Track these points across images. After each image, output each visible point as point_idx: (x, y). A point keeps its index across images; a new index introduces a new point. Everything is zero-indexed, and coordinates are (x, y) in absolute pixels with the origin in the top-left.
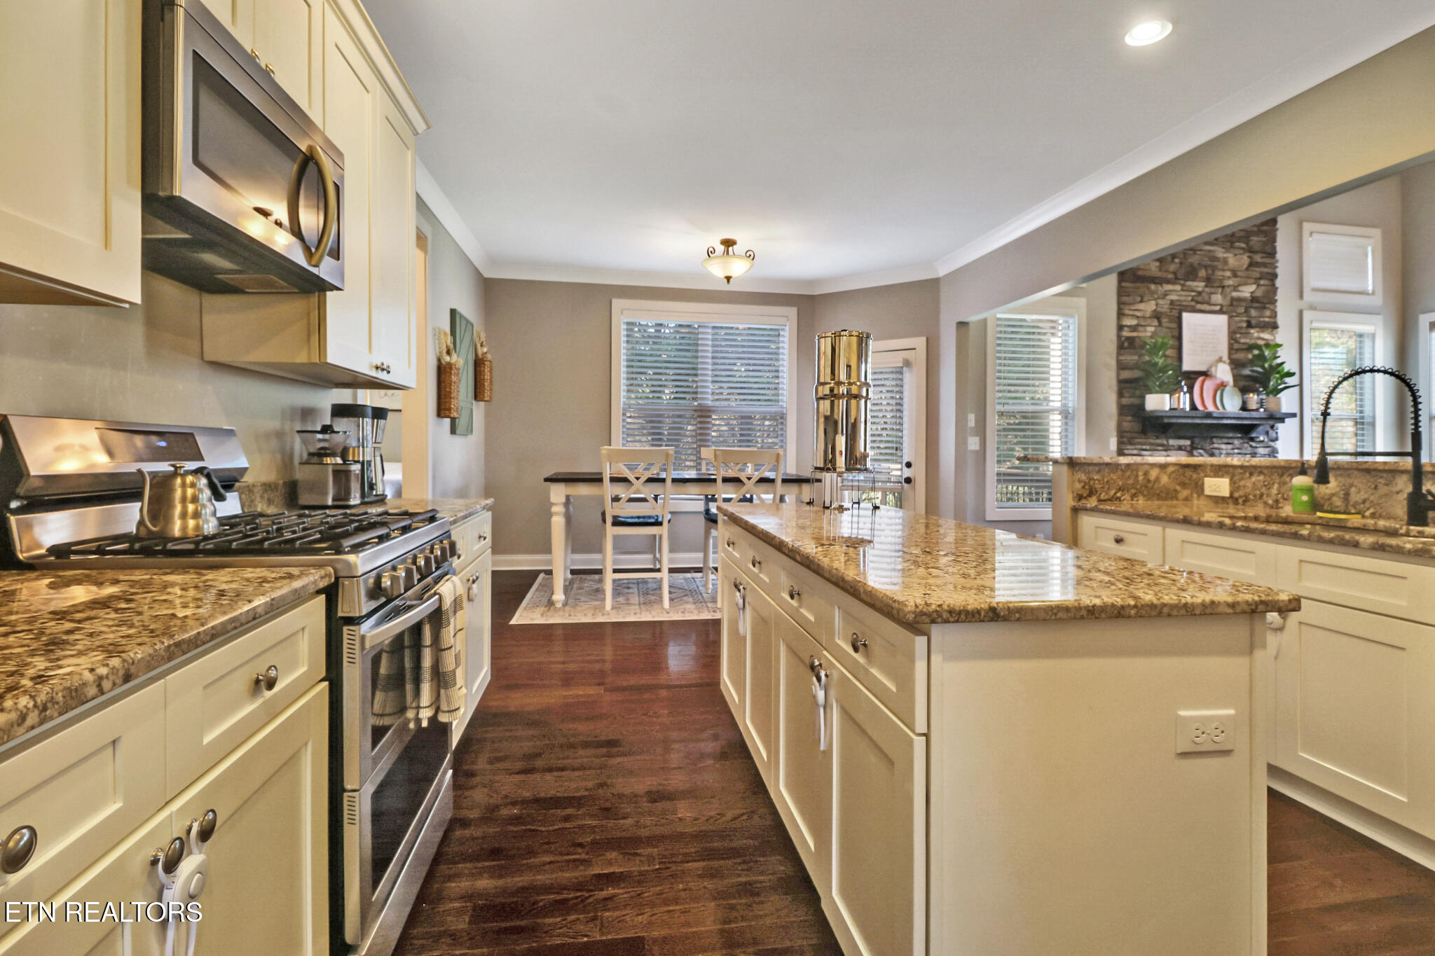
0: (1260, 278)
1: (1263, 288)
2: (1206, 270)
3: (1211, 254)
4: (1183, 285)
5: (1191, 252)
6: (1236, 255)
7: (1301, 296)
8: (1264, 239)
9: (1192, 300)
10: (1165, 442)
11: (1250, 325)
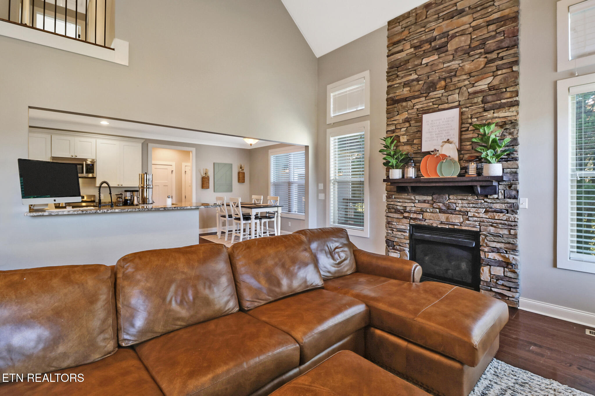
0: (498, 70)
1: (499, 78)
2: (445, 81)
3: (449, 68)
4: (426, 97)
5: (434, 73)
6: (473, 61)
7: (556, 70)
8: (503, 37)
9: (433, 104)
10: (413, 198)
11: (485, 110)
